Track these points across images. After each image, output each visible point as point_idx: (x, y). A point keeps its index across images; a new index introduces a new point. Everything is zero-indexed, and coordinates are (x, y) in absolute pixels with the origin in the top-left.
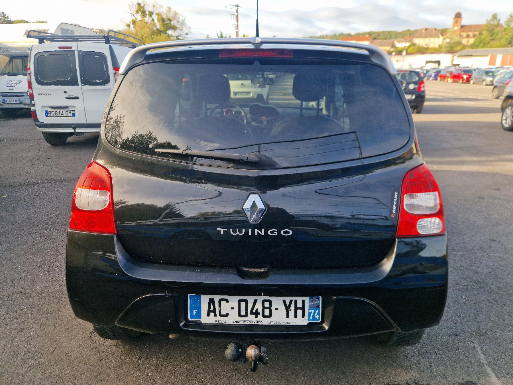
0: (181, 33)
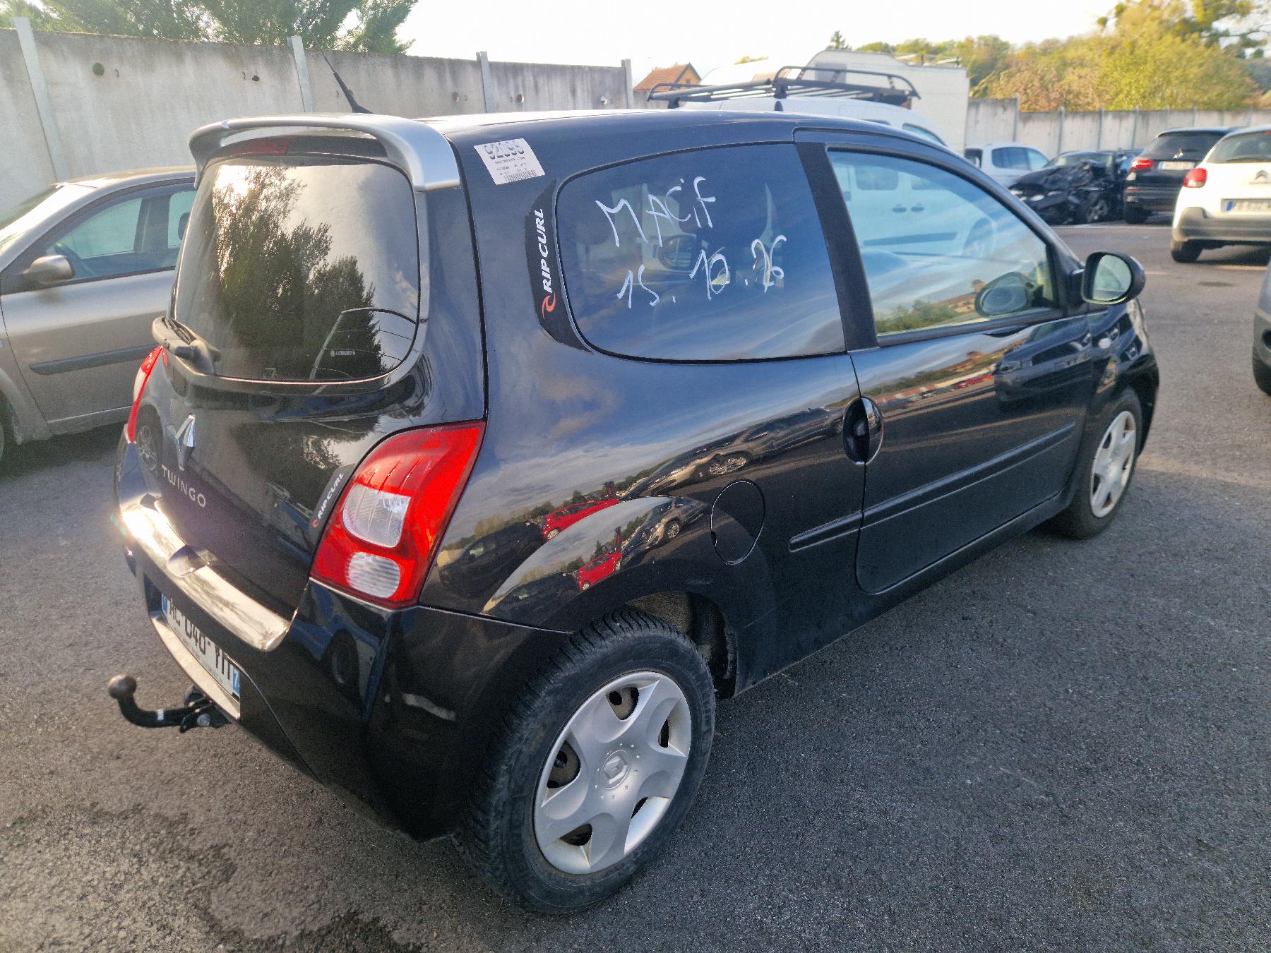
0: (1262, 22)
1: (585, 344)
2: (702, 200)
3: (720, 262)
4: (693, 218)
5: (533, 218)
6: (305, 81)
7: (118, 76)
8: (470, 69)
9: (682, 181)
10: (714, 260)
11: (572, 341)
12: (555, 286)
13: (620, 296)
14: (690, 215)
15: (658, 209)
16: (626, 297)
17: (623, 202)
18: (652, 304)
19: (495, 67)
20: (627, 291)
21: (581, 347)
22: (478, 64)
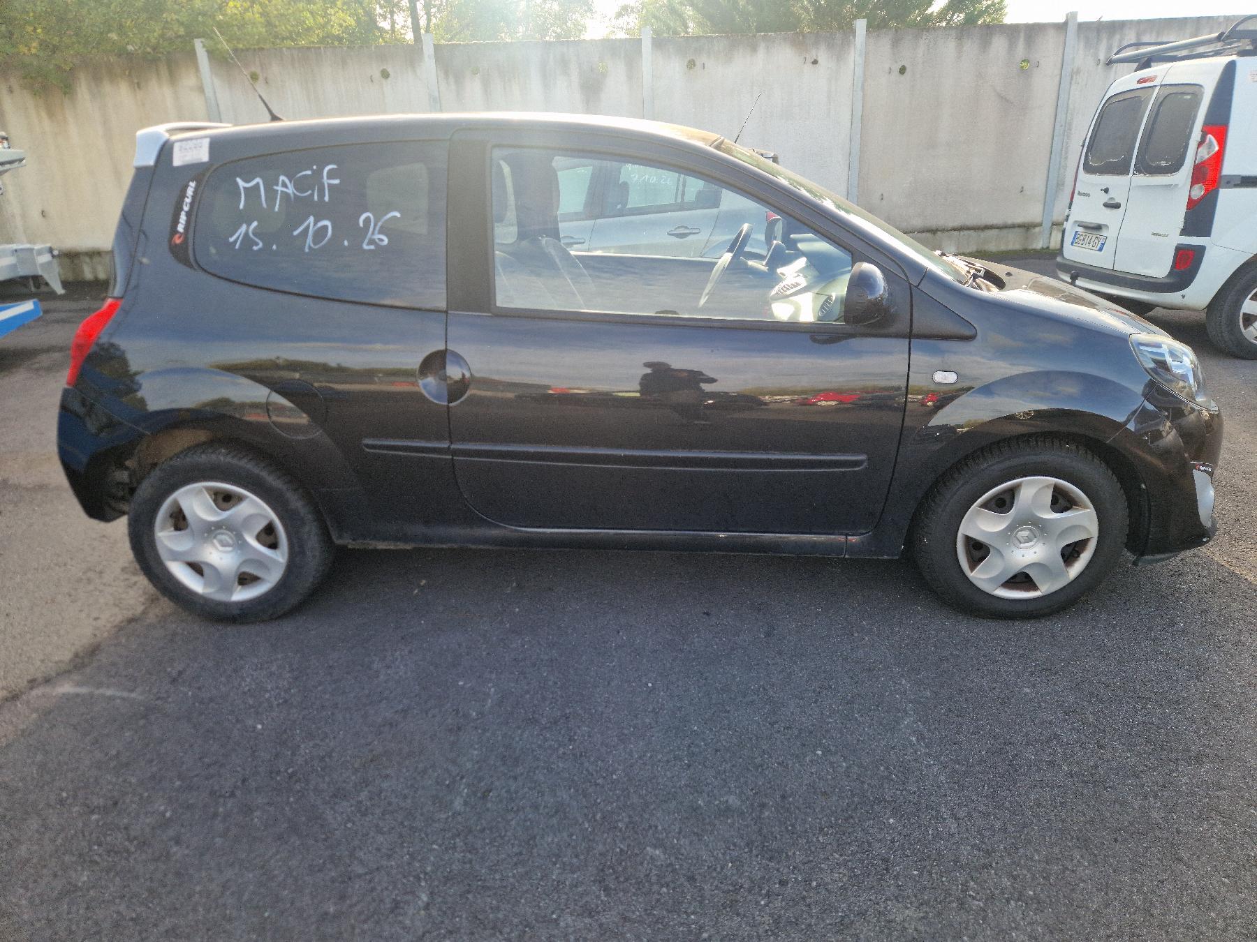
1: (194, 264)
2: (326, 181)
3: (326, 227)
4: (312, 195)
5: (187, 186)
6: (860, 60)
7: (704, 68)
8: (1052, 32)
9: (315, 167)
10: (320, 224)
11: (186, 262)
12: (187, 228)
13: (232, 240)
14: (309, 192)
15: (284, 185)
16: (236, 241)
17: (258, 180)
18: (255, 248)
19: (1084, 27)
20: (238, 238)
21: (190, 266)
22: (1061, 28)
